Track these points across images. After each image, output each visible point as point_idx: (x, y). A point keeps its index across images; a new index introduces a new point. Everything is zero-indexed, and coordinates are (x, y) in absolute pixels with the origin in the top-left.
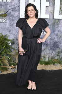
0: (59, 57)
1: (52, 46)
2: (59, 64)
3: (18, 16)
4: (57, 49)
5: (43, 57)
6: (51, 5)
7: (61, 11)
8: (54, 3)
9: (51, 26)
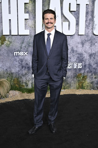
5: (25, 83)
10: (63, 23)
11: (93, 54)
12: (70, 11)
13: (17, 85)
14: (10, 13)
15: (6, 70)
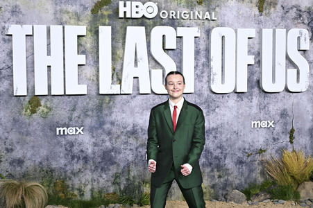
0: (117, 187)
1: (99, 160)
2: (118, 205)
3: (8, 90)
4: (111, 167)
5: (77, 189)
6: (92, 63)
7: (115, 75)
8: (98, 58)
9: (93, 111)
10: (153, 71)
11: (213, 129)
12: (165, 50)
13: (61, 194)
14: (49, 53)
15: (41, 163)
